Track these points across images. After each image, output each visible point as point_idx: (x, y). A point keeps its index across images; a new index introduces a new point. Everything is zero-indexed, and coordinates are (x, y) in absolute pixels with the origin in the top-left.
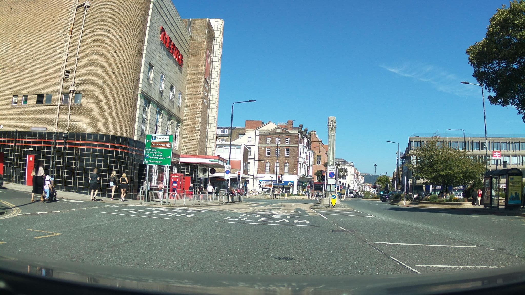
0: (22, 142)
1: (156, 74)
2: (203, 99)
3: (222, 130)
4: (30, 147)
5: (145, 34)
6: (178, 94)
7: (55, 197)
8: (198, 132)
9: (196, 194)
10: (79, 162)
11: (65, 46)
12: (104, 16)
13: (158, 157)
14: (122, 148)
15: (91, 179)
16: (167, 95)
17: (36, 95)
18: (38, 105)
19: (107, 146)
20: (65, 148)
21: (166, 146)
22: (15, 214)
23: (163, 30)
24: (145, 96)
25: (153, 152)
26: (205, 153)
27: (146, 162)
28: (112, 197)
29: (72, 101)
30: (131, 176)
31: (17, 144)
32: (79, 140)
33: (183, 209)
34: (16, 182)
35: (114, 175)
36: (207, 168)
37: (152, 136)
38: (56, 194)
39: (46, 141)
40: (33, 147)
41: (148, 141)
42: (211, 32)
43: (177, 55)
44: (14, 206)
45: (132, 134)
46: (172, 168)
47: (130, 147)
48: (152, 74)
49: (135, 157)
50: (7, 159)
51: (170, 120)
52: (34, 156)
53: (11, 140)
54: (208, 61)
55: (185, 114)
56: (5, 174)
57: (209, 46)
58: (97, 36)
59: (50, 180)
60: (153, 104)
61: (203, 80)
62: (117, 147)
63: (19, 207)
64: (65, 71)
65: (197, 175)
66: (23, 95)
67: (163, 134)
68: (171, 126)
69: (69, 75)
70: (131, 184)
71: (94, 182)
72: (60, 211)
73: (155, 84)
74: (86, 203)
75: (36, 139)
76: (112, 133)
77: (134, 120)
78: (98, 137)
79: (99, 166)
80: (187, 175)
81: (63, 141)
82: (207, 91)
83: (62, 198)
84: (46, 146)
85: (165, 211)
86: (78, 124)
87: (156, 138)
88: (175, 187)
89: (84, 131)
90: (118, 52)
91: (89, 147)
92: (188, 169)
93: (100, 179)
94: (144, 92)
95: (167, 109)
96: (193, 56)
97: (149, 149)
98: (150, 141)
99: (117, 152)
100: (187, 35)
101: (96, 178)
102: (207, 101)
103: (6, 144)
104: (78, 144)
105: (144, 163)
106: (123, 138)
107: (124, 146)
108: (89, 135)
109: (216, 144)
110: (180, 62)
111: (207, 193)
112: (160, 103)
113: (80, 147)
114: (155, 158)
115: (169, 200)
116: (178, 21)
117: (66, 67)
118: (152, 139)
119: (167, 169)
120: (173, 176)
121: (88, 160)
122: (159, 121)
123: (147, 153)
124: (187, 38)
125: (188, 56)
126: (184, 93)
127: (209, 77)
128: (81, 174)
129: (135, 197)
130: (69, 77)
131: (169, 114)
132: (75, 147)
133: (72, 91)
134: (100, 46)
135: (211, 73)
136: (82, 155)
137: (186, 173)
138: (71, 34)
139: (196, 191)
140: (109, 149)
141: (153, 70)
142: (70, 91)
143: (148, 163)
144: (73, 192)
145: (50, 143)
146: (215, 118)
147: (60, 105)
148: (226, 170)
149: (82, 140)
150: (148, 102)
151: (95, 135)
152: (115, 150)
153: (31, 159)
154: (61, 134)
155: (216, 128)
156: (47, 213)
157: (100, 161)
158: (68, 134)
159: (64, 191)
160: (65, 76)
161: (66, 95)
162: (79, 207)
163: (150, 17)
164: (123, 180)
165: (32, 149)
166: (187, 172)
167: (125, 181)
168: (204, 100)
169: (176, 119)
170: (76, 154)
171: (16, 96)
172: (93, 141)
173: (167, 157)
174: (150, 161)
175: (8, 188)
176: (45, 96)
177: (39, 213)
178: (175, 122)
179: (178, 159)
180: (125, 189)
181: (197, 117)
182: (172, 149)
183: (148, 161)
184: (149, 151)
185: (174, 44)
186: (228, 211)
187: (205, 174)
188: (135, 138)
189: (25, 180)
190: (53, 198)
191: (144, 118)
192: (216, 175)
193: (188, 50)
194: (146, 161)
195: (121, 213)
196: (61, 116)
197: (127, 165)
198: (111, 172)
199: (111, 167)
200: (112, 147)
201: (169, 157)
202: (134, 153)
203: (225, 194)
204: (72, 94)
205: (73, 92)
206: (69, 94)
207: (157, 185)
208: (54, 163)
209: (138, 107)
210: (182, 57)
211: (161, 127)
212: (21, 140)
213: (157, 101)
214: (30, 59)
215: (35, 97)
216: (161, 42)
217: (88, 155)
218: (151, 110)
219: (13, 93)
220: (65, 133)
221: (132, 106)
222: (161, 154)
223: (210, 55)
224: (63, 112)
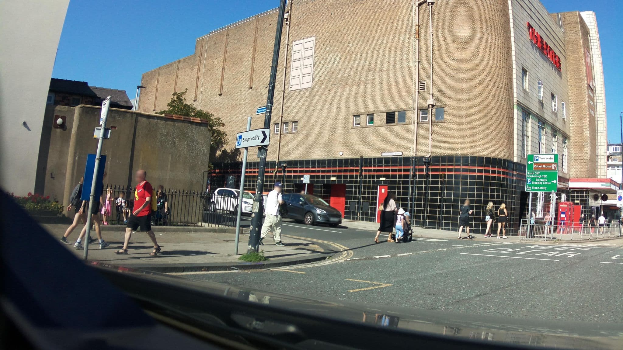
0: (370, 171)
1: (533, 81)
2: (589, 109)
3: (613, 148)
4: (381, 176)
5: (509, 31)
6: (561, 105)
7: (411, 236)
8: (587, 150)
9: (586, 227)
10: (446, 192)
11: (414, 52)
12: (454, 13)
13: (542, 182)
14: (499, 173)
15: (461, 212)
16: (549, 106)
17: (384, 113)
18: (388, 124)
19: (481, 171)
20: (427, 176)
21: (551, 169)
22: (341, 259)
23: (530, 26)
24: (523, 108)
25: (537, 176)
26: (596, 175)
27: (528, 189)
28: (486, 233)
29: (433, 118)
30: (511, 207)
31: (364, 174)
32: (445, 165)
33: (568, 246)
34: (362, 219)
35: (491, 206)
36: (599, 195)
37: (534, 156)
38: (412, 232)
39: (403, 168)
40: (385, 176)
41: (529, 163)
42: (584, 27)
43: (553, 57)
44: (346, 248)
45: (510, 154)
46: (560, 195)
47: (510, 172)
48: (527, 81)
49: (515, 183)
50: (351, 192)
51: (555, 136)
52: (387, 187)
53: (355, 168)
54: (588, 62)
55: (572, 129)
56: (348, 211)
57: (586, 44)
58: (452, 38)
59: (405, 215)
60: (533, 117)
61: (586, 86)
62: (493, 172)
63: (354, 250)
64: (418, 81)
65: (588, 203)
66: (367, 115)
67: (547, 153)
68: (556, 143)
69: (424, 87)
70: (511, 216)
71: (464, 216)
72: (409, 254)
73: (532, 93)
74: (450, 242)
75: (389, 166)
76: (486, 154)
77: (512, 137)
78: (468, 160)
79: (472, 196)
80: (577, 204)
81: (424, 167)
82: (592, 99)
83: (421, 237)
84: (402, 173)
85: (545, 250)
86: (443, 145)
87: (539, 158)
88: (563, 219)
89: (450, 154)
90: (481, 55)
91: (458, 173)
92: (578, 196)
93: (473, 212)
94: (520, 103)
95: (550, 122)
96: (571, 57)
97: (531, 172)
98: (532, 163)
99: (493, 178)
100: (560, 32)
101: (468, 211)
102: (594, 112)
103: (349, 174)
104: (444, 170)
105: (526, 190)
106: (500, 160)
107: (501, 170)
108: (458, 158)
109: (608, 165)
110: (557, 65)
111: (598, 225)
112: (542, 115)
113: (447, 173)
114: (538, 183)
115: (555, 235)
116: (545, 15)
117: (420, 78)
118: (535, 160)
119: (554, 197)
120: (561, 206)
121: (457, 189)
122: (542, 138)
123: (529, 178)
124: (561, 35)
125: (565, 58)
126: (568, 102)
127: (592, 82)
128: (448, 207)
129: (515, 233)
130: (424, 89)
131: (554, 129)
132: (440, 173)
133: (430, 106)
134: (458, 49)
135: (593, 78)
136: (449, 183)
137: (576, 202)
138: (417, 37)
139: (586, 223)
140: (483, 174)
141: (527, 76)
142: (429, 106)
143: (530, 190)
144: (438, 229)
145: (408, 170)
146: (605, 132)
147: (417, 124)
148: (618, 196)
149: (449, 165)
150: (527, 115)
151: (465, 158)
152: (490, 175)
153: (383, 191)
154: (421, 158)
155: (606, 145)
156: (390, 256)
157: (472, 190)
158: (430, 158)
159: (426, 228)
160: (419, 88)
161: (424, 110)
162: (438, 247)
163: (511, 12)
164: (502, 212)
165: (384, 179)
166: (577, 200)
167: (504, 213)
168: (591, 111)
169: (562, 135)
170: (442, 183)
171: (358, 116)
172: (463, 165)
173: (552, 182)
174: (533, 188)
175: (349, 227)
176: (396, 113)
177: (377, 257)
178: (561, 139)
179: (567, 185)
180: (504, 223)
181: (584, 131)
182: (558, 171)
183: (530, 188)
184: (532, 175)
185: (546, 43)
186: (618, 247)
187: (596, 202)
188: (515, 160)
189: (375, 216)
190: (407, 238)
191: (523, 135)
192: (609, 202)
193: (564, 51)
194: (528, 187)
195: (490, 253)
196: (419, 136)
197: (506, 193)
198: (486, 202)
199: (486, 196)
200: (487, 171)
201: (555, 182)
202: (514, 178)
203: (617, 226)
204: (432, 109)
205: (432, 107)
206: (427, 109)
207: (542, 217)
208: (414, 194)
209: (515, 121)
210: (559, 59)
211: (545, 144)
212: (368, 168)
213: (538, 113)
214: (370, 70)
215: (384, 116)
216: (531, 42)
217: (457, 183)
218: (531, 124)
219: (353, 112)
220: (426, 157)
221: (508, 120)
222: (545, 178)
223: (589, 56)
224: (421, 131)
